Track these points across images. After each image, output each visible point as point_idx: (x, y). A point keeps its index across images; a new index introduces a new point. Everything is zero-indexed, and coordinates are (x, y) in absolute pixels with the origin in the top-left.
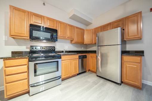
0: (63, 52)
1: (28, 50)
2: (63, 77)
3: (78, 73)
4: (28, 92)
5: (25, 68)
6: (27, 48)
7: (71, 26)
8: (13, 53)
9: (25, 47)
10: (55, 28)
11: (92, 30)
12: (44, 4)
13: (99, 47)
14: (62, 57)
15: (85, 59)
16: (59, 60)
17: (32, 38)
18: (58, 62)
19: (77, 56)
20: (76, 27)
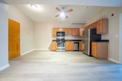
1: (56, 39)
2: (66, 49)
4: (56, 51)
5: (55, 44)
8: (53, 40)
10: (64, 31)
13: (84, 38)
14: (66, 42)
16: (64, 43)
17: (58, 36)
20: (74, 28)
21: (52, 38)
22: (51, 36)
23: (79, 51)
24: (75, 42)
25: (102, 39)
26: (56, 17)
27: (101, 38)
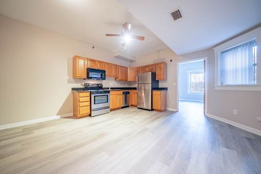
0: (108, 88)
2: (111, 108)
3: (122, 106)
4: (90, 115)
5: (88, 99)
6: (82, 85)
7: (116, 66)
9: (80, 84)
10: (103, 69)
11: (135, 68)
12: (93, 47)
14: (110, 92)
15: (128, 95)
17: (89, 78)
18: (107, 95)
19: (121, 92)
20: (121, 67)
21: (69, 82)
22: (67, 78)
23: (128, 107)
24: (124, 91)
25: (160, 87)
26: (107, 35)
27: (158, 85)
